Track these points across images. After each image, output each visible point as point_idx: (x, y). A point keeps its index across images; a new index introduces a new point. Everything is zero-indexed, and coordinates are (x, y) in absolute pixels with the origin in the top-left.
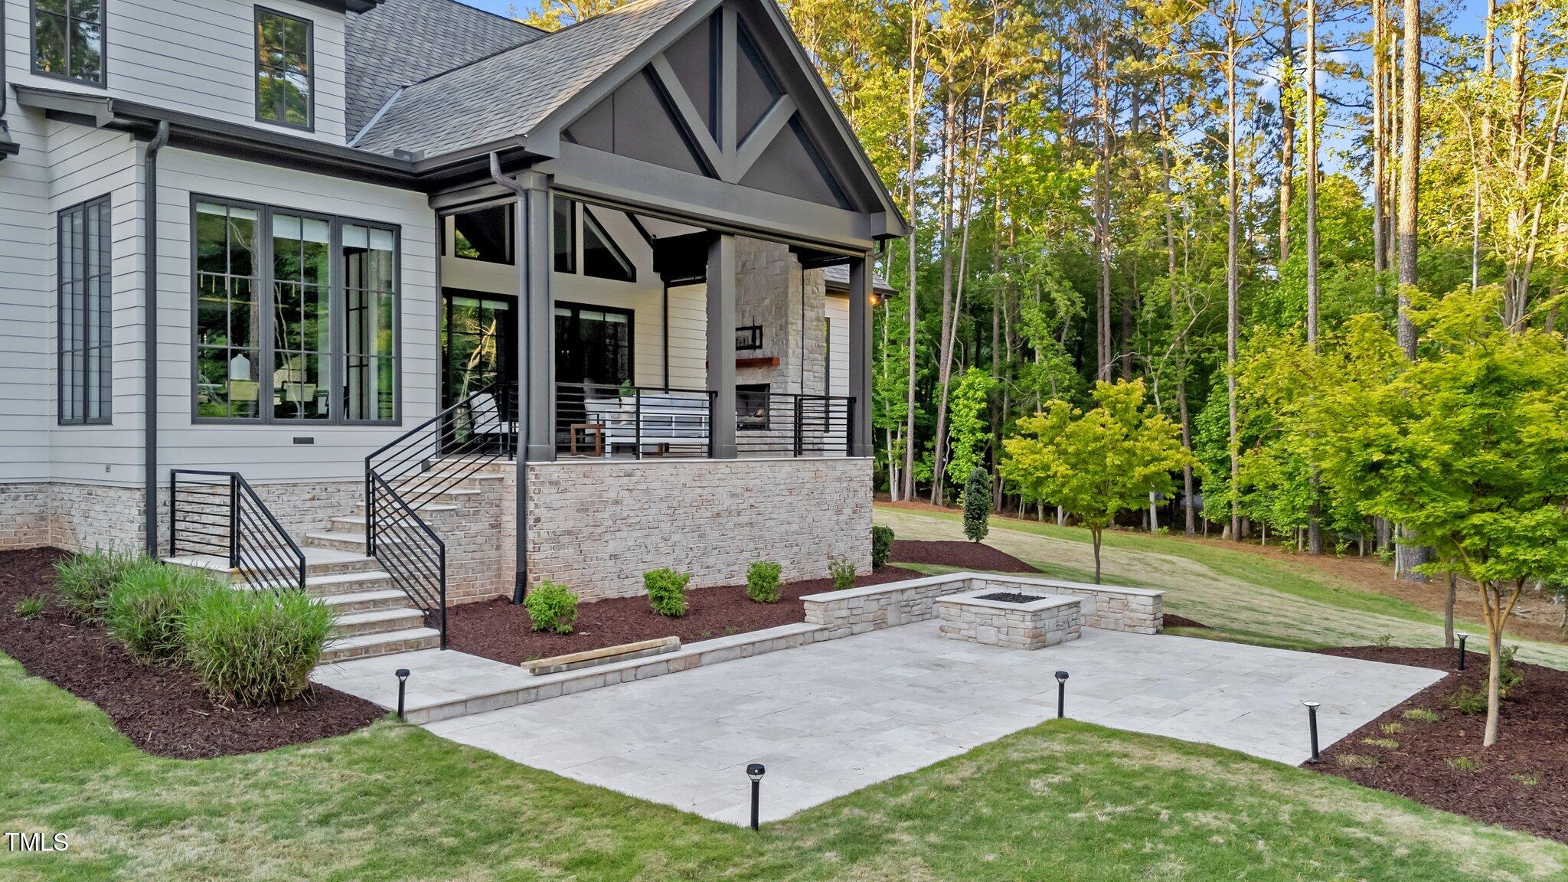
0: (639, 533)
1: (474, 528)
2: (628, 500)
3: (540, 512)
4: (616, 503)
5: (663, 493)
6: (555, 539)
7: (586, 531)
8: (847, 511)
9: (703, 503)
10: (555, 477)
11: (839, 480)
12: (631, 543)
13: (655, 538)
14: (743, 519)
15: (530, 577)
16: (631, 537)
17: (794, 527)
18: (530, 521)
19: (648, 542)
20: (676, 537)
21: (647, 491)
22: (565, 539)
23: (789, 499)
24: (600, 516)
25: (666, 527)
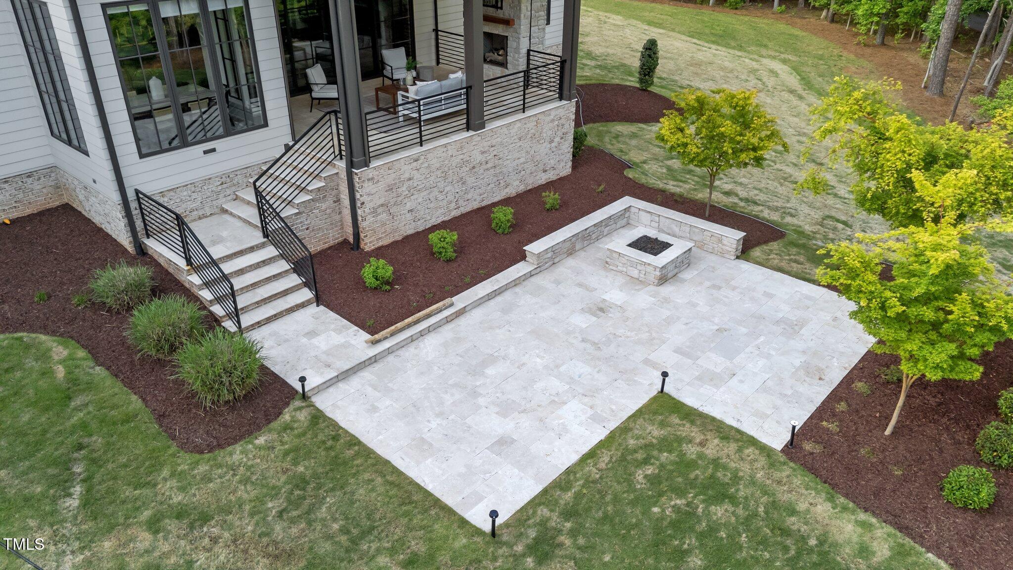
0: (425, 193)
1: (324, 206)
2: (416, 175)
3: (365, 199)
4: (410, 179)
5: (438, 165)
6: (374, 212)
7: (392, 201)
8: (557, 139)
9: (464, 162)
10: (371, 176)
11: (553, 121)
12: (420, 200)
13: (436, 192)
14: (489, 165)
15: (362, 235)
16: (420, 197)
17: (522, 160)
18: (358, 204)
19: (431, 197)
20: (447, 189)
21: (429, 167)
22: (380, 210)
23: (521, 143)
24: (400, 190)
25: (441, 185)
